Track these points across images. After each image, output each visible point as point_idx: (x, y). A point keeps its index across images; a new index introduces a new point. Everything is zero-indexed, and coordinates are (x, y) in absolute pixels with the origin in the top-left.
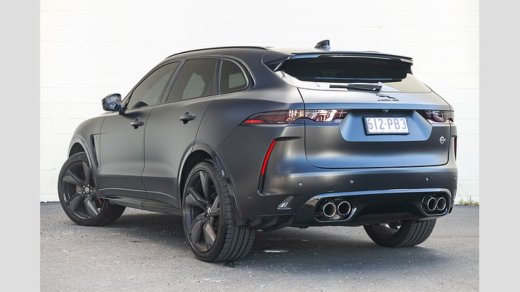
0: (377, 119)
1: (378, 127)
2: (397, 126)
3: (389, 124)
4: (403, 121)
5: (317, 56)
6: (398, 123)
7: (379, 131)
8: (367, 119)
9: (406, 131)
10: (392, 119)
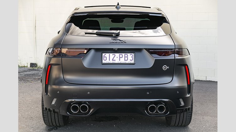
0: (111, 54)
1: (111, 59)
2: (126, 59)
3: (120, 58)
4: (131, 56)
5: (86, 14)
6: (127, 57)
7: (111, 62)
8: (104, 54)
9: (133, 62)
10: (123, 54)
